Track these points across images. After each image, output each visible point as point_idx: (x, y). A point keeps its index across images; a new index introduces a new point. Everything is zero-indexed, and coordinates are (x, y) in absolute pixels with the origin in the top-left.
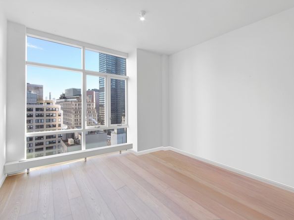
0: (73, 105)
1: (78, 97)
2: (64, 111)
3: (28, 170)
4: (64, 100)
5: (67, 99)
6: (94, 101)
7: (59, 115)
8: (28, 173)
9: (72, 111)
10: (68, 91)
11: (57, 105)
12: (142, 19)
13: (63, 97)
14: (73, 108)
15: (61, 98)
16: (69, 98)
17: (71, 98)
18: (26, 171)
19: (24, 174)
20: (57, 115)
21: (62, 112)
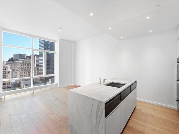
0: (19, 65)
1: (23, 60)
2: (12, 70)
3: (4, 96)
4: (12, 62)
5: (14, 61)
6: (35, 63)
7: (8, 73)
8: (4, 98)
9: (19, 69)
10: (16, 56)
11: (7, 66)
12: (60, 31)
13: (11, 60)
14: (19, 68)
15: (9, 61)
16: (16, 61)
17: (17, 61)
18: (3, 97)
19: (2, 98)
20: (7, 73)
21: (10, 70)
